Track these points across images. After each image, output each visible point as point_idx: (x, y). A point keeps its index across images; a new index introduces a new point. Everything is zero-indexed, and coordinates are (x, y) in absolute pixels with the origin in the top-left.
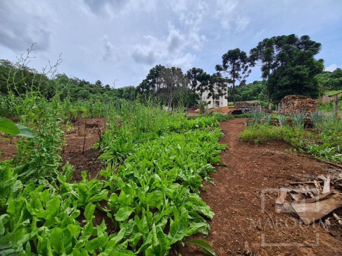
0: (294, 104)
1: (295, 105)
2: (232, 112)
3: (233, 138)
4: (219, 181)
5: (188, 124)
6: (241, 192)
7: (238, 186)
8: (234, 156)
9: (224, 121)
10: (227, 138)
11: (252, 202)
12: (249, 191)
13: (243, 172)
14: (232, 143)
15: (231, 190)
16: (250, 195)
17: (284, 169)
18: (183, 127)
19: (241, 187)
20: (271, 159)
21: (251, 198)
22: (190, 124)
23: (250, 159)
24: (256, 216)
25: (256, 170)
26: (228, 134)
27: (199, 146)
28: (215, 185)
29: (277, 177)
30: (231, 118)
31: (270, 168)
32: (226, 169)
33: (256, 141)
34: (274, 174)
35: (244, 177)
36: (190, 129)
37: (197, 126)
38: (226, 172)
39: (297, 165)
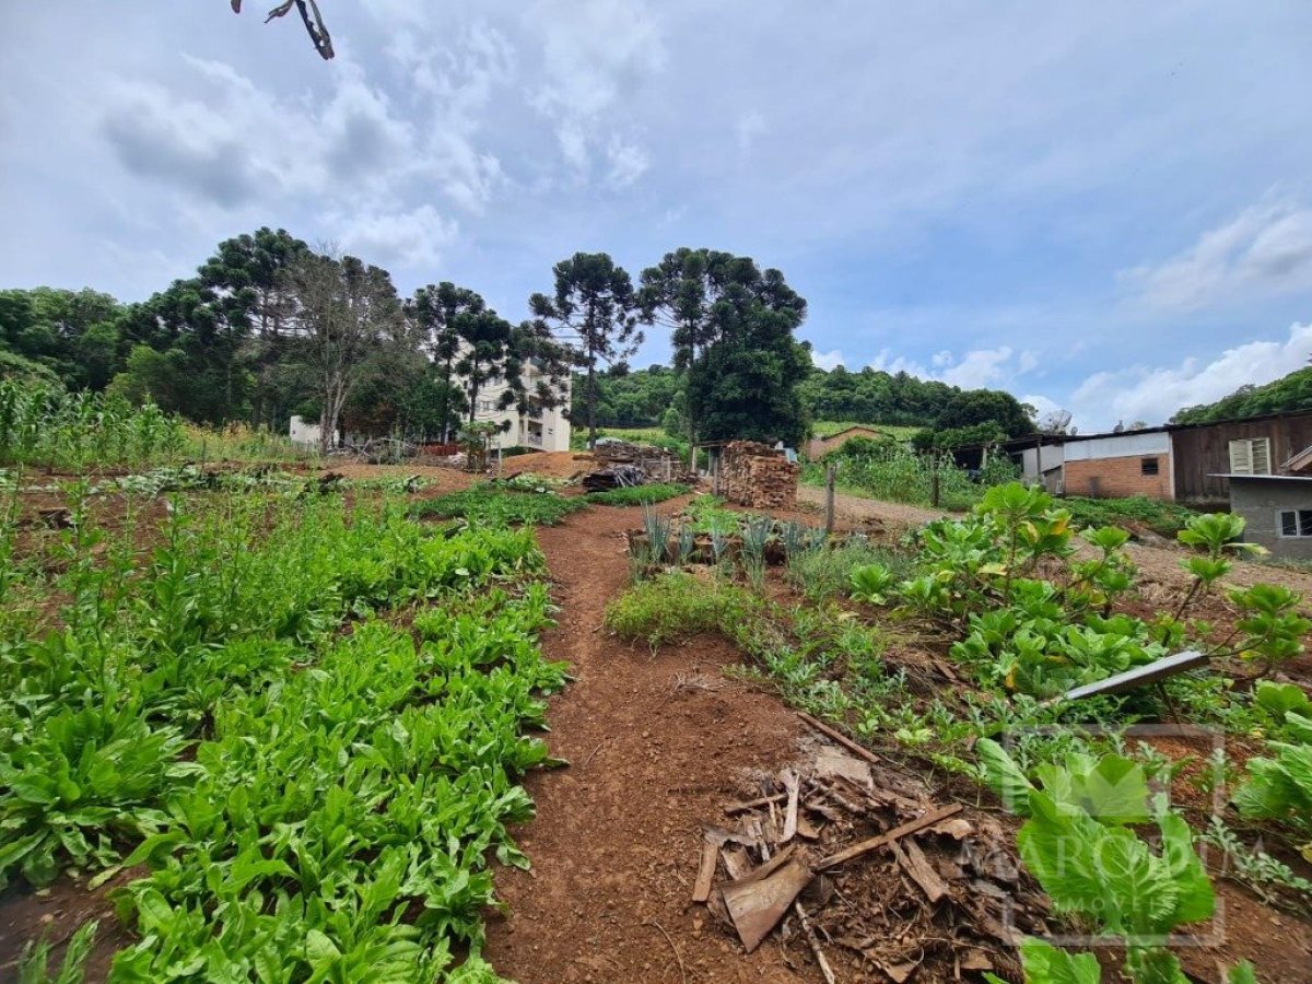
0: (749, 467)
1: (753, 472)
2: (586, 479)
3: (587, 620)
4: (548, 846)
5: (426, 564)
6: (609, 880)
7: (602, 851)
8: (592, 710)
9: (557, 524)
10: (568, 621)
11: (638, 912)
12: (632, 868)
13: (615, 786)
14: (583, 648)
15: (584, 876)
16: (634, 881)
17: (717, 755)
18: (405, 578)
19: (611, 856)
20: (689, 716)
21: (635, 894)
22: (431, 563)
23: (637, 720)
24: (647, 965)
25: (649, 771)
26: (573, 601)
27: (475, 699)
28: (533, 872)
29: (700, 791)
30: (580, 510)
31: (685, 757)
32: (567, 779)
33: (653, 638)
34: (692, 778)
35: (620, 808)
36: (431, 583)
37: (461, 572)
38: (565, 792)
39: (744, 736)
